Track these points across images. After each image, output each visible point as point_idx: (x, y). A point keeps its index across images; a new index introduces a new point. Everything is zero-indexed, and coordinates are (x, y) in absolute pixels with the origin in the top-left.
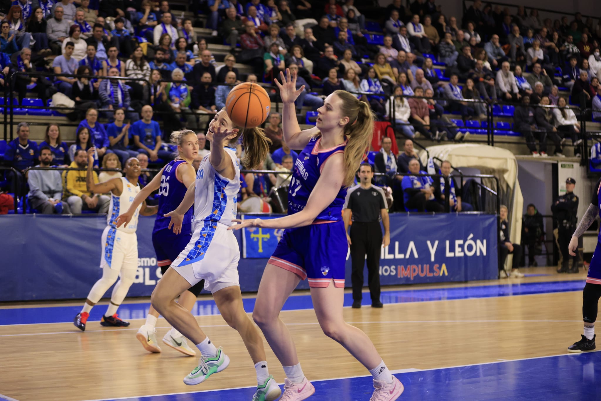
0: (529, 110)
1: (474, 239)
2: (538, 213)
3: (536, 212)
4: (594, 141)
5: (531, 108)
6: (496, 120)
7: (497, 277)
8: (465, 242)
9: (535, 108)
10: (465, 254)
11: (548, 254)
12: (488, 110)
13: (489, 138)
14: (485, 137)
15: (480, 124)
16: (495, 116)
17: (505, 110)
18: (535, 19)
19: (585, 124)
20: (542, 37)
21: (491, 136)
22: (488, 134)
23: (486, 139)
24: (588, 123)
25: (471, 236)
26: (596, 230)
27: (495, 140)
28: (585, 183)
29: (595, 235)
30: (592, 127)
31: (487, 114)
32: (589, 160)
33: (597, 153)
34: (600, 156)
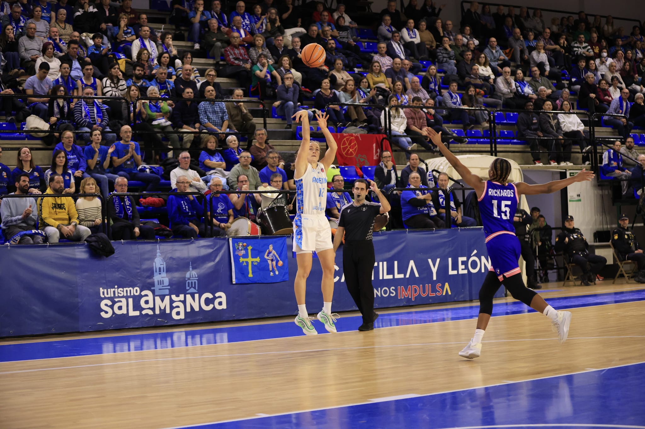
0: (533, 117)
1: (478, 255)
2: (547, 225)
3: (545, 224)
4: (604, 147)
5: (534, 114)
6: (499, 129)
7: (504, 295)
8: (468, 259)
9: (538, 114)
10: (469, 271)
11: (558, 269)
13: (491, 147)
14: (487, 147)
15: (482, 133)
16: (498, 124)
17: (508, 117)
18: (539, 21)
19: (593, 129)
20: (545, 39)
21: (493, 145)
22: (491, 143)
23: (489, 149)
24: (597, 129)
25: (475, 252)
26: (609, 241)
27: (498, 149)
28: (596, 192)
29: (608, 247)
30: (601, 132)
31: (490, 121)
32: (600, 166)
33: (610, 159)
34: (612, 162)
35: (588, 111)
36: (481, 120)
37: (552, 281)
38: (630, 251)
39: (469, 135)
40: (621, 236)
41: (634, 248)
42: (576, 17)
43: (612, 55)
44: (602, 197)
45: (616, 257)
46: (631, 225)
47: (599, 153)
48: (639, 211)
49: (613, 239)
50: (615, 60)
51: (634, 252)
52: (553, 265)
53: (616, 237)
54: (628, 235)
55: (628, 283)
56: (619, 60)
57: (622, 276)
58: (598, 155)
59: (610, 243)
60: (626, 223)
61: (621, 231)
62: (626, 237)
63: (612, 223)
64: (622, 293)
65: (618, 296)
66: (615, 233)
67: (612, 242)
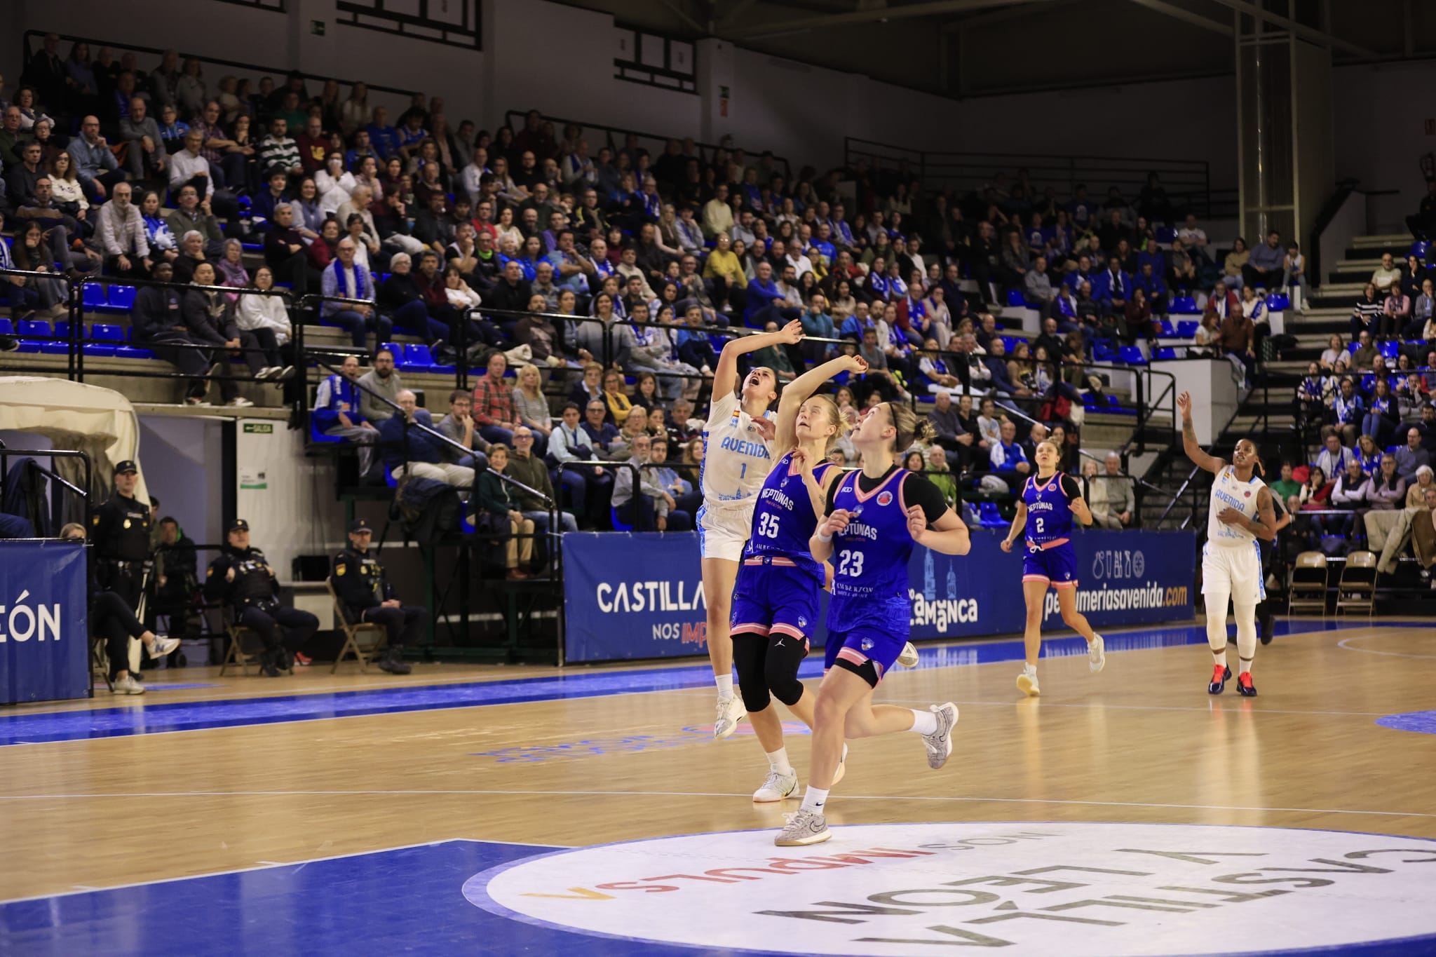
0: (169, 297)
1: (32, 603)
2: (183, 538)
3: (179, 536)
4: (324, 371)
5: (173, 291)
6: (90, 320)
7: (86, 693)
8: (9, 611)
9: (183, 291)
10: (9, 637)
11: (211, 637)
12: (72, 295)
13: (71, 362)
14: (62, 361)
15: (53, 328)
16: (89, 309)
17: (112, 296)
18: (194, 83)
19: (301, 329)
20: (207, 124)
21: (76, 357)
22: (70, 352)
23: (66, 365)
24: (308, 329)
25: (25, 594)
26: (324, 579)
27: (85, 366)
28: (300, 468)
29: (323, 591)
30: (318, 336)
31: (70, 304)
32: (312, 412)
33: (334, 397)
34: (340, 403)
35: (291, 290)
36: (51, 300)
37: (196, 665)
38: (371, 601)
39: (23, 332)
40: (353, 567)
41: (379, 596)
42: (280, 81)
43: (354, 167)
44: (314, 480)
45: (340, 614)
46: (375, 545)
47: (311, 382)
48: (395, 515)
49: (335, 576)
50: (359, 178)
51: (379, 604)
52: (199, 627)
53: (341, 571)
54: (368, 566)
55: (364, 673)
56: (367, 180)
57: (352, 656)
58: (309, 387)
59: (327, 583)
60: (367, 542)
61: (353, 557)
62: (364, 570)
63: (332, 540)
64: (351, 694)
65: (340, 702)
66: (338, 562)
67: (332, 580)
